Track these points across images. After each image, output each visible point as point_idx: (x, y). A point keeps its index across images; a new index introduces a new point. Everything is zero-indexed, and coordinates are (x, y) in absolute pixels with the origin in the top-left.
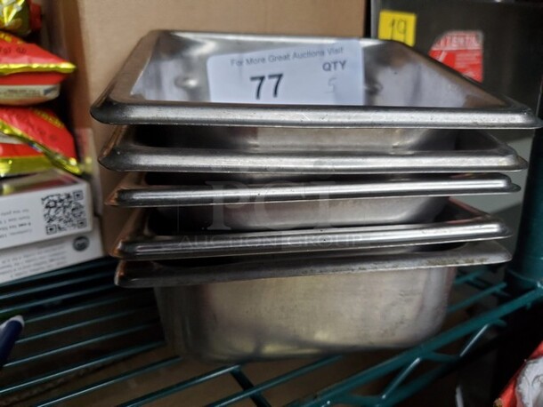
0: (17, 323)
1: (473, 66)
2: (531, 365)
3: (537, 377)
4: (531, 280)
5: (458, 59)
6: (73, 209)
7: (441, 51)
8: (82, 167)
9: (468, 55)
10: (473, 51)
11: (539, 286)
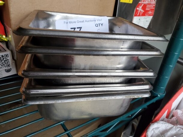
1: (152, 10)
2: (152, 126)
3: (153, 129)
4: (157, 94)
5: (147, 7)
6: (5, 61)
7: (142, 4)
8: (8, 38)
9: (151, 5)
10: (153, 4)
11: (159, 96)
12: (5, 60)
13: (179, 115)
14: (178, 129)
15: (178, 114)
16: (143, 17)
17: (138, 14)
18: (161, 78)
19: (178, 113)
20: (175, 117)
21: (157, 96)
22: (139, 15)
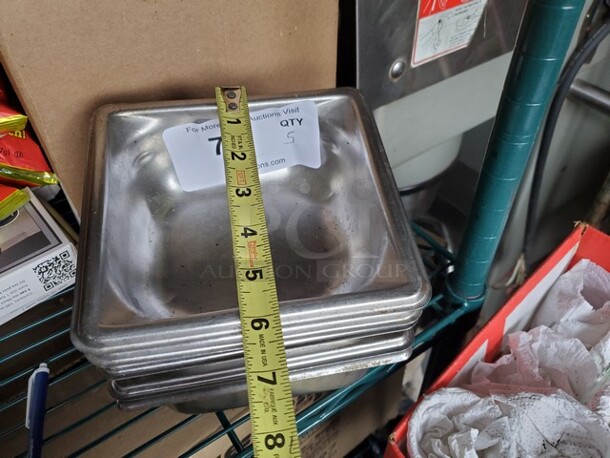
0: (44, 373)
4: (461, 299)
6: (63, 267)
11: (466, 305)
12: (63, 264)
13: (520, 349)
14: (489, 407)
15: (517, 346)
16: (453, 10)
17: (433, 8)
18: (467, 263)
19: (518, 342)
20: (508, 356)
21: (459, 306)
22: (436, 11)
